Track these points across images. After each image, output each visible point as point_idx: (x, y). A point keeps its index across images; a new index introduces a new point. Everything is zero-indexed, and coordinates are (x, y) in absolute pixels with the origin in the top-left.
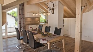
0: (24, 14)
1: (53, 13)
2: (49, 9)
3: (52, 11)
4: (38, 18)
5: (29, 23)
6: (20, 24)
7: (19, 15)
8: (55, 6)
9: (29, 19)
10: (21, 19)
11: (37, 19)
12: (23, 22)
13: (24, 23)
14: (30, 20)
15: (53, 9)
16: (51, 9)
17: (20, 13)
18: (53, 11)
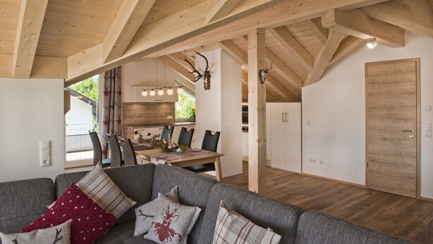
0: (120, 93)
1: (208, 87)
2: (196, 74)
3: (206, 81)
4: (169, 103)
5: (136, 120)
6: (107, 122)
7: (103, 94)
8: (213, 65)
9: (136, 107)
10: (110, 107)
11: (164, 107)
12: (116, 118)
13: (119, 121)
14: (141, 112)
15: (207, 75)
16: (200, 76)
17: (106, 88)
18: (209, 81)
